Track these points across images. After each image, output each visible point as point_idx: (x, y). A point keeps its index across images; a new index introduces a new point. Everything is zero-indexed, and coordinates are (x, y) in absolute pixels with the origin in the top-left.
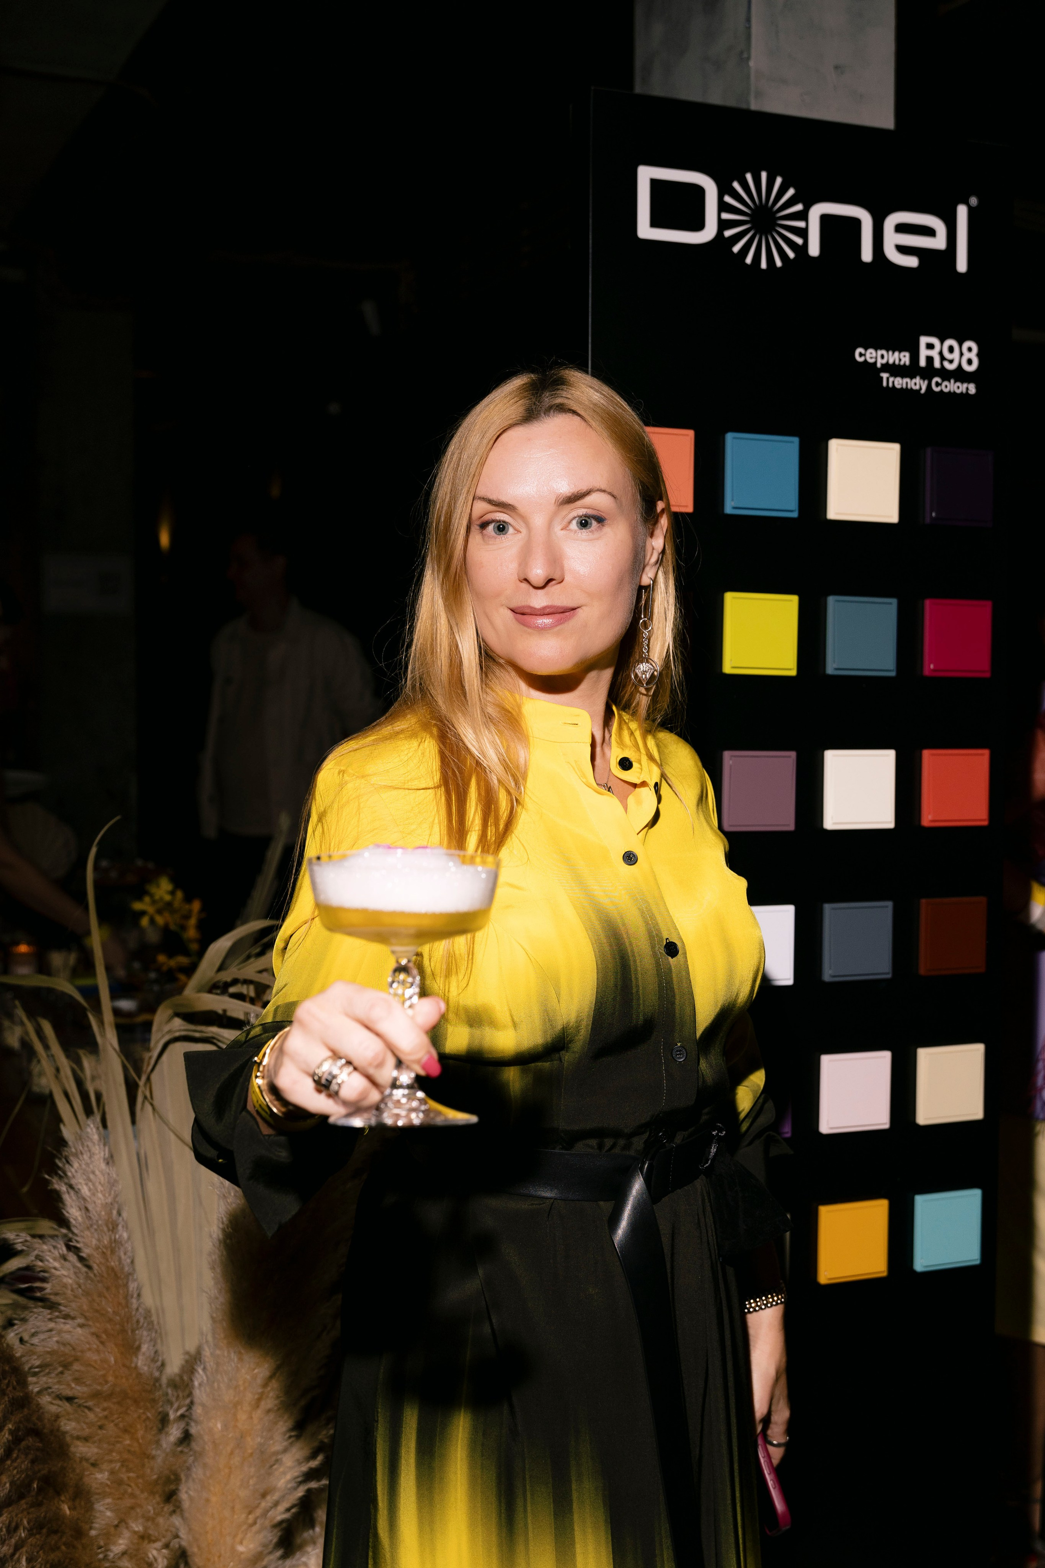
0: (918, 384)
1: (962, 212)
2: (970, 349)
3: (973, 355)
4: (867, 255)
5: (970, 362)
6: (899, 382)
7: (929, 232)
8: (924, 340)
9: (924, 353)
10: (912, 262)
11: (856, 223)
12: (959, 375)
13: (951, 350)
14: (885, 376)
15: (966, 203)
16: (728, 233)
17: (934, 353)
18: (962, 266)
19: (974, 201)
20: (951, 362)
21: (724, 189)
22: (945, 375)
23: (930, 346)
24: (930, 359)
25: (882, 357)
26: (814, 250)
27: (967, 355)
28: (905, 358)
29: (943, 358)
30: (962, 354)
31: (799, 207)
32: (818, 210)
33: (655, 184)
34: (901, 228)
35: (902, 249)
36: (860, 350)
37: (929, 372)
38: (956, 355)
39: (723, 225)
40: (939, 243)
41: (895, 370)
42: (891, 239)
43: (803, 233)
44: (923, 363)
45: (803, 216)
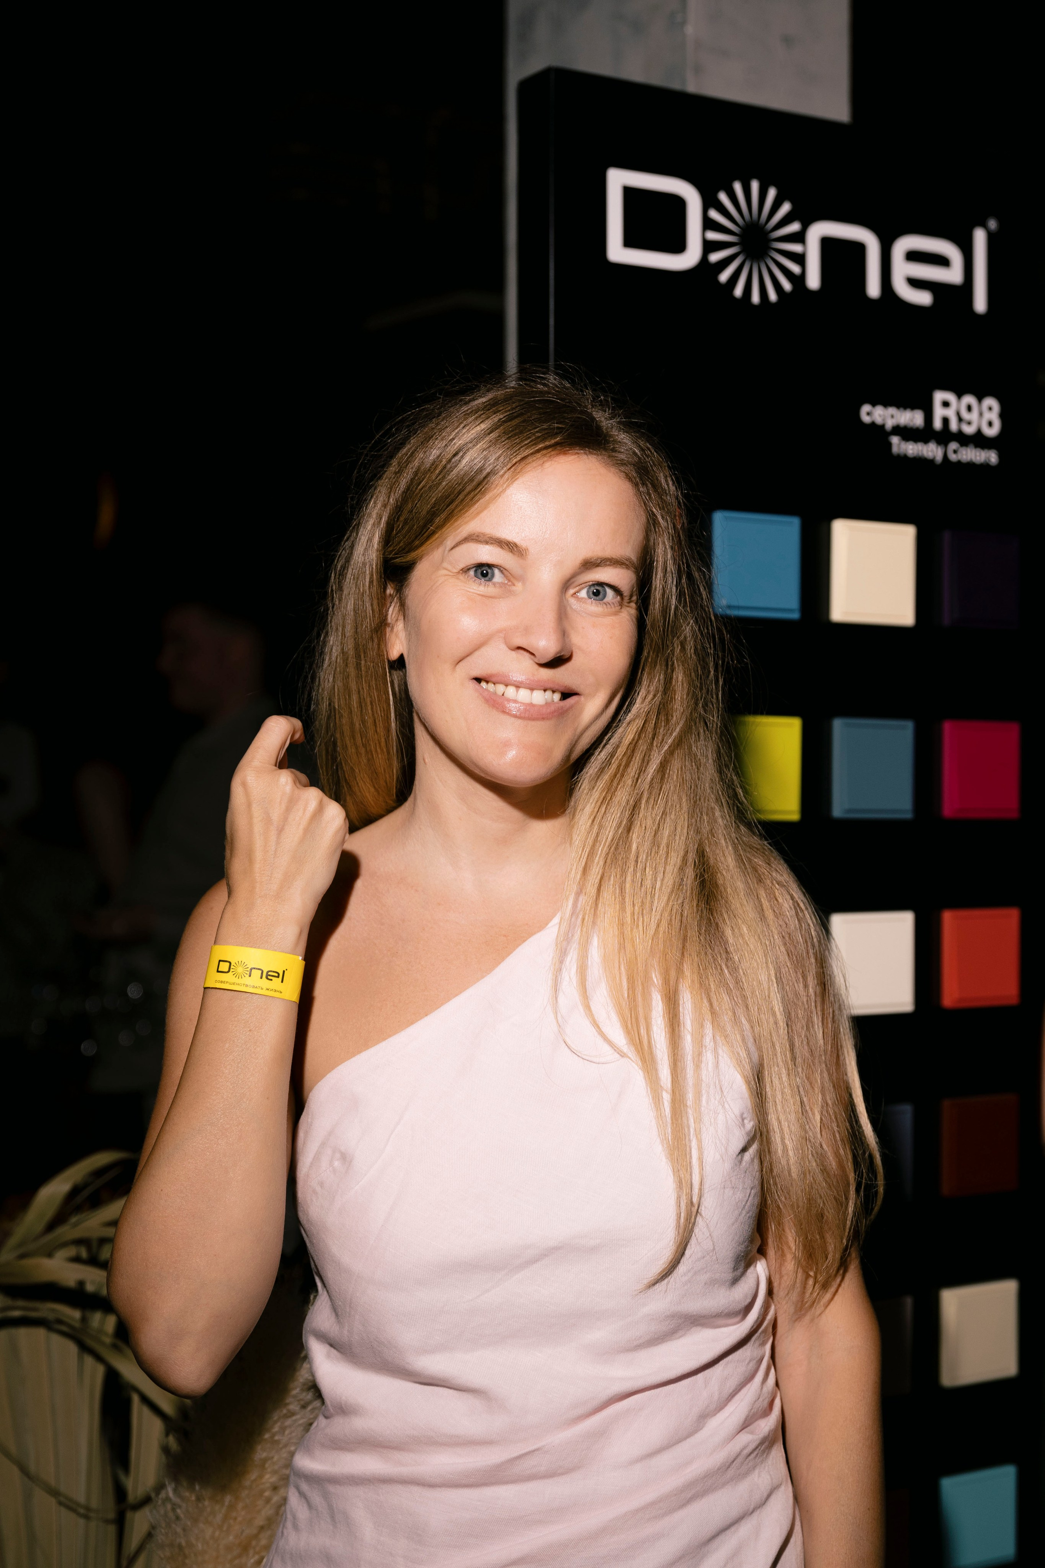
0: (932, 451)
1: (980, 238)
2: (990, 409)
3: (994, 416)
4: (873, 289)
5: (990, 424)
6: (912, 449)
7: (942, 261)
8: (939, 396)
9: (939, 412)
10: (923, 298)
11: (859, 248)
12: (979, 440)
13: (969, 408)
14: (895, 440)
15: (984, 225)
16: (714, 257)
17: (950, 413)
18: (980, 304)
19: (993, 224)
20: (969, 423)
21: (709, 201)
22: (963, 440)
23: (946, 404)
24: (946, 421)
25: (892, 416)
26: (813, 281)
27: (987, 416)
28: (914, 418)
29: (960, 419)
30: (981, 414)
31: (795, 227)
32: (819, 230)
33: (630, 193)
34: (913, 256)
35: (915, 283)
36: (866, 408)
37: (945, 436)
38: (974, 416)
39: (709, 247)
40: (953, 275)
41: (907, 433)
42: (902, 269)
43: (800, 259)
44: (938, 424)
45: (799, 237)
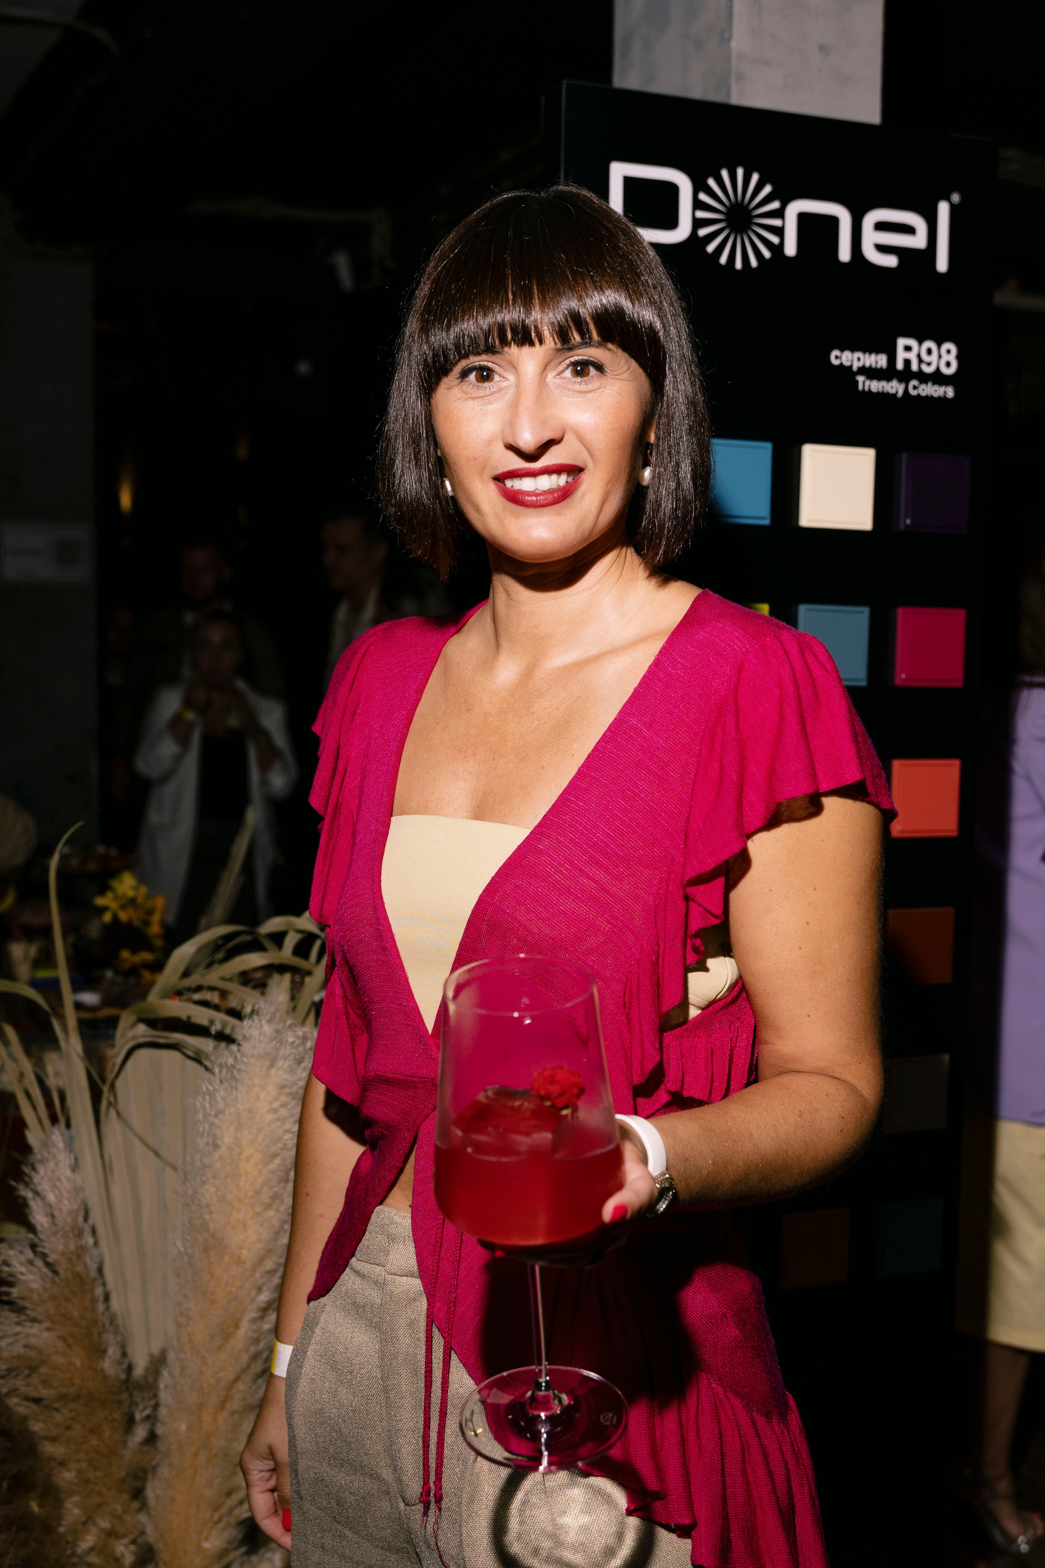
0: (894, 387)
1: (943, 210)
2: (949, 352)
3: (952, 358)
4: (845, 254)
5: (948, 364)
6: (876, 386)
7: (909, 230)
8: (902, 342)
9: (901, 355)
10: (891, 261)
11: (833, 222)
12: (938, 378)
13: (929, 352)
14: (861, 379)
15: (948, 198)
16: (702, 232)
17: (912, 356)
18: (942, 264)
19: (956, 198)
20: (929, 364)
21: (699, 186)
22: (923, 378)
23: (908, 348)
24: (907, 362)
25: (859, 359)
26: (791, 249)
27: (945, 358)
28: (880, 361)
29: (920, 361)
30: (940, 356)
31: (775, 205)
32: (795, 208)
33: (630, 183)
34: (881, 226)
35: (882, 249)
36: (835, 353)
37: (906, 375)
38: (934, 358)
39: (698, 223)
40: (919, 241)
41: (871, 373)
42: (870, 238)
43: (779, 232)
44: (900, 365)
45: (779, 213)
